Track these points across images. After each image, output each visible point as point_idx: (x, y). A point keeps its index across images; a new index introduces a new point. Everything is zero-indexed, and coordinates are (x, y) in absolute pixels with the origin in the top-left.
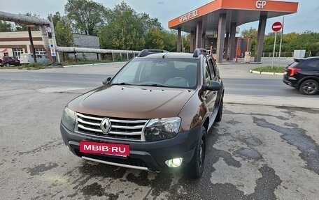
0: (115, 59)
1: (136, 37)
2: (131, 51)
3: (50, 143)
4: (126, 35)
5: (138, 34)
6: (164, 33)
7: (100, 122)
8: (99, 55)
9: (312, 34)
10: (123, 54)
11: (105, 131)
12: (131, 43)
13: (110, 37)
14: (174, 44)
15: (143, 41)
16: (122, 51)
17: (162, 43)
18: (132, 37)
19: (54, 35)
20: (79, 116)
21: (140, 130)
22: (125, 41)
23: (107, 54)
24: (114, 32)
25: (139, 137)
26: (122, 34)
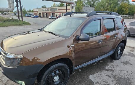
1: (113, 7)
4: (108, 6)
13: (100, 8)
15: (116, 9)
18: (111, 7)
19: (74, 7)
22: (107, 9)
24: (102, 5)
26: (106, 6)
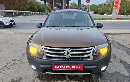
0: (15, 15)
1: (24, 4)
2: (22, 11)
3: (8, 64)
4: (19, 3)
5: (25, 3)
6: (37, 3)
7: (63, 51)
8: (6, 13)
9: (95, 5)
10: (18, 13)
11: (68, 56)
12: (22, 7)
13: (10, 4)
14: (42, 8)
15: (28, 6)
16: (18, 11)
17: (37, 7)
18: (22, 4)
20: (45, 49)
21: (89, 53)
22: (18, 6)
23: (10, 12)
25: (89, 57)
26: (16, 3)
